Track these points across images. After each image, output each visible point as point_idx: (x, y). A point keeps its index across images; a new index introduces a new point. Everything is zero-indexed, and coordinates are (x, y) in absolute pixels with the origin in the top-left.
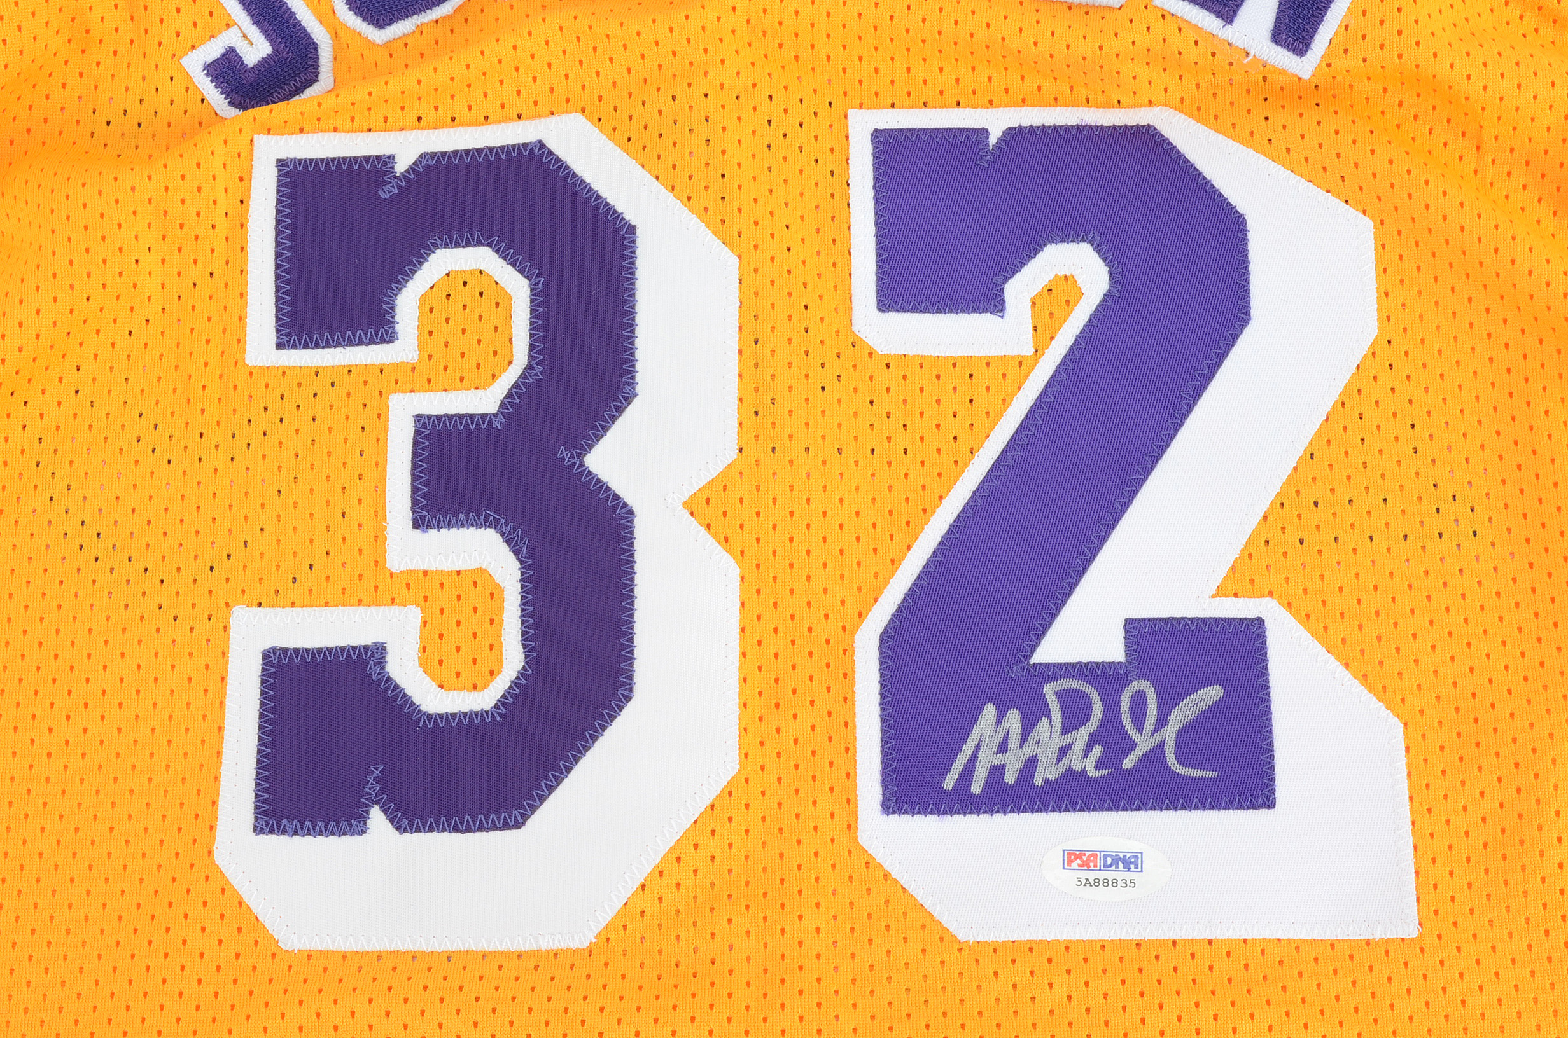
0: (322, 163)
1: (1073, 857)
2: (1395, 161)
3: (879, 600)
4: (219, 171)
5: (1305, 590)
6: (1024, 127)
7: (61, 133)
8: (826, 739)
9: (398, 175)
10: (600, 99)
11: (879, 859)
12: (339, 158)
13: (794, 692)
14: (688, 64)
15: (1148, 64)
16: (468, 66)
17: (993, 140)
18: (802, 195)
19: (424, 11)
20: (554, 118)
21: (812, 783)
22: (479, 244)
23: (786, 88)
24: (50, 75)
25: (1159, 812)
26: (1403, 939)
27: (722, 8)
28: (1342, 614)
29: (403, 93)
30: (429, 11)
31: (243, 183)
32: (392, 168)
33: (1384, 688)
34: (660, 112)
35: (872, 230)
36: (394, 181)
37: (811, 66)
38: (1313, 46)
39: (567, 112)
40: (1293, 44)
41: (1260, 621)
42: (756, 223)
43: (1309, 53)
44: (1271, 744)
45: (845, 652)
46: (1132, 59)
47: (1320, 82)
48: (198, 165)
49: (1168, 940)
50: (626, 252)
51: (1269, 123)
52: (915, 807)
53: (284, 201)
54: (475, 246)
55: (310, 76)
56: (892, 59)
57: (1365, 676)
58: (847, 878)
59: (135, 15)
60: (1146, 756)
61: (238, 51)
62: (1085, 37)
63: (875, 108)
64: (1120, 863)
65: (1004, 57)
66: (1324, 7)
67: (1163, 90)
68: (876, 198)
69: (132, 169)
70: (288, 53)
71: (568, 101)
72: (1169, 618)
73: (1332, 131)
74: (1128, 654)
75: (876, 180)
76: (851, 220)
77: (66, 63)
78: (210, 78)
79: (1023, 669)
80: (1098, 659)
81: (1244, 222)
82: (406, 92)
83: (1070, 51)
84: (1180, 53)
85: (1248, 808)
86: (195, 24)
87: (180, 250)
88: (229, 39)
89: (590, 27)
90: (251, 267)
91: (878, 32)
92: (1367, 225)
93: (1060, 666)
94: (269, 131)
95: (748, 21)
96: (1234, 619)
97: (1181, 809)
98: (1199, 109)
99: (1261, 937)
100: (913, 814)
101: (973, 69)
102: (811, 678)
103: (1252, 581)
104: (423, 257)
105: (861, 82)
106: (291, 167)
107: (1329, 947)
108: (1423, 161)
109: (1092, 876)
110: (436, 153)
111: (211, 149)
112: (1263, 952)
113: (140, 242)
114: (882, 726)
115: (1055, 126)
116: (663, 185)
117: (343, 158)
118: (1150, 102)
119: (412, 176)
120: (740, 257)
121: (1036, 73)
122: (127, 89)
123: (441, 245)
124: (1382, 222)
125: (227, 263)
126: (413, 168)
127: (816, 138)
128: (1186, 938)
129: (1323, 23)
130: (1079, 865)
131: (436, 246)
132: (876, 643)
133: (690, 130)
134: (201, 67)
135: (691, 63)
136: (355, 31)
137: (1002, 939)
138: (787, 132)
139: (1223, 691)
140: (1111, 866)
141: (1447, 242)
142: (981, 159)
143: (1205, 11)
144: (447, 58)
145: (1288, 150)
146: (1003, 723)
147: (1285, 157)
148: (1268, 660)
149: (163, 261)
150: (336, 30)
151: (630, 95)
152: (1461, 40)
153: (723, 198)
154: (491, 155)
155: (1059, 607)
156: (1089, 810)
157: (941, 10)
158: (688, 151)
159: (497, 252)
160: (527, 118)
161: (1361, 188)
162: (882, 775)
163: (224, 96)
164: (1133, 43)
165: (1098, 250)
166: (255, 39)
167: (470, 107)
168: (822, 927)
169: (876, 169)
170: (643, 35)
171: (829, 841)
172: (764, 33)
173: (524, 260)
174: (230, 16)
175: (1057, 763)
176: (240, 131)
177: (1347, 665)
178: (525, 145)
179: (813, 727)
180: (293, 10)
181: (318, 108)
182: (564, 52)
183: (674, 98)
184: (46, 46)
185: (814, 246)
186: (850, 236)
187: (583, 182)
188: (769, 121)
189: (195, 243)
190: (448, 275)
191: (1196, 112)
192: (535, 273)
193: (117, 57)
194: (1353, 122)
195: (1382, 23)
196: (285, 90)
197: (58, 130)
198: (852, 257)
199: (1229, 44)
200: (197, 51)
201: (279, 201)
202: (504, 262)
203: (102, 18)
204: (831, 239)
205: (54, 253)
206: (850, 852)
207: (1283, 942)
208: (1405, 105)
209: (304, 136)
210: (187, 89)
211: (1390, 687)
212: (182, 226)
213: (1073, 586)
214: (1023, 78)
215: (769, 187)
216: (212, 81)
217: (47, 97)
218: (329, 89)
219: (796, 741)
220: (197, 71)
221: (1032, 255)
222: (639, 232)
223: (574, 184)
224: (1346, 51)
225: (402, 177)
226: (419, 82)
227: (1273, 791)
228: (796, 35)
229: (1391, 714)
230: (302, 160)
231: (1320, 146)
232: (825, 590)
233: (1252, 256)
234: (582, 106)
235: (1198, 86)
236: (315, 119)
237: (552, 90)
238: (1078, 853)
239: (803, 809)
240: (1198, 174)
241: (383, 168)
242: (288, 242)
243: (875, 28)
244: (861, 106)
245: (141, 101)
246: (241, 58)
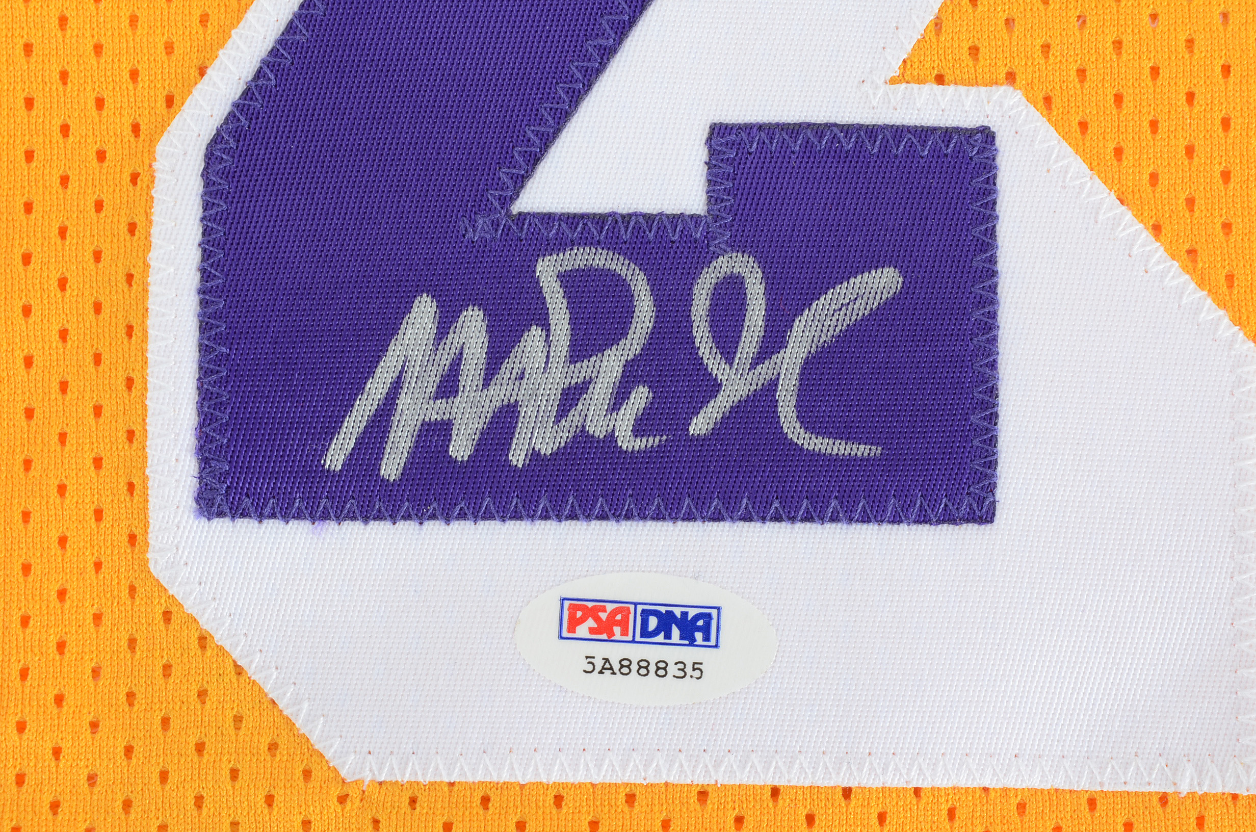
1: (579, 614)
3: (209, 71)
5: (1082, 73)
8: (89, 359)
11: (190, 606)
13: (27, 259)
21: (59, 448)
25: (759, 524)
26: (1235, 797)
28: (1154, 125)
33: (1230, 278)
41: (986, 136)
44: (993, 392)
45: (134, 178)
49: (762, 788)
52: (265, 505)
57: (1192, 252)
58: (124, 643)
60: (738, 410)
64: (674, 627)
72: (800, 125)
74: (713, 198)
79: (496, 224)
80: (650, 206)
85: (939, 522)
93: (572, 219)
96: (933, 130)
97: (804, 520)
99: (950, 785)
100: (261, 517)
102: (63, 232)
103: (974, 51)
107: (1085, 806)
109: (615, 652)
112: (951, 814)
114: (201, 338)
128: (800, 784)
130: (592, 631)
132: (195, 162)
137: (429, 778)
139: (901, 280)
140: (655, 633)
146: (451, 336)
148: (997, 217)
155: (576, 97)
156: (617, 517)
162: (199, 438)
168: (65, 746)
171: (90, 567)
175: (557, 421)
177: (1157, 229)
179: (64, 335)
206: (132, 589)
207: (993, 794)
211: (1242, 278)
213: (607, 53)
219: (28, 362)
227: (991, 488)
229: (1241, 334)
232: (98, 49)
238: (590, 605)
239: (37, 501)
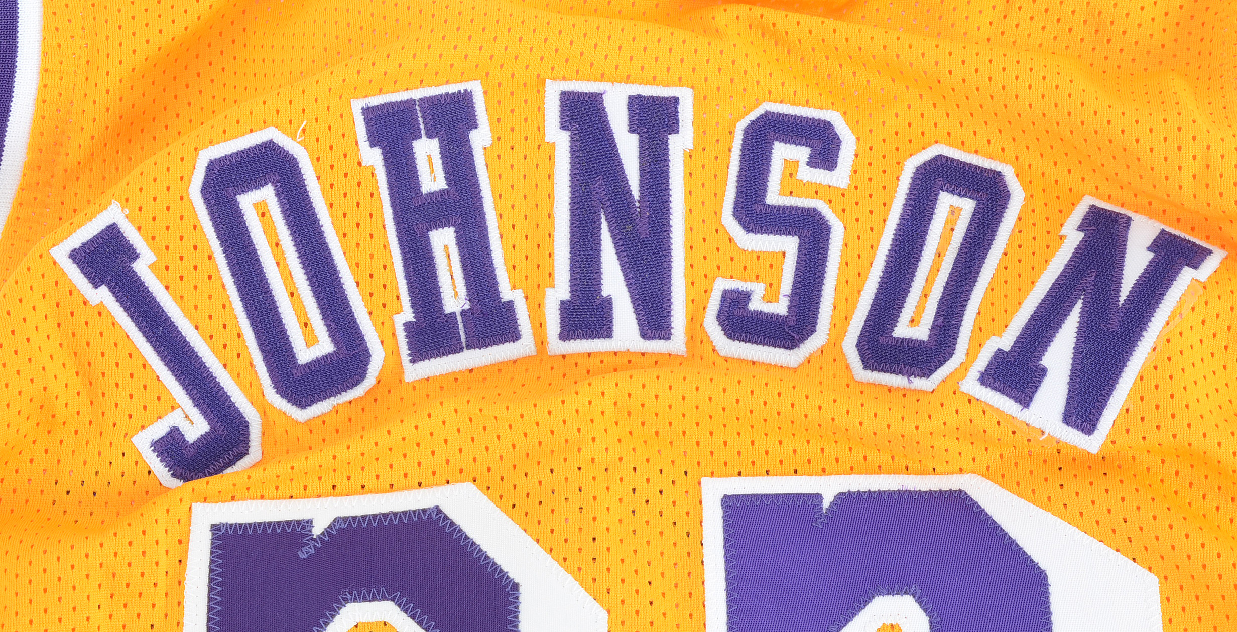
0: (250, 527)
2: (1175, 526)
4: (161, 536)
6: (853, 492)
7: (27, 501)
9: (315, 537)
10: (489, 470)
12: (265, 522)
14: (564, 441)
15: (957, 439)
16: (376, 444)
17: (826, 504)
18: (662, 554)
19: (340, 393)
20: (449, 487)
22: (384, 598)
23: (648, 460)
24: (20, 453)
27: (593, 393)
29: (320, 466)
30: (344, 393)
31: (182, 545)
32: (310, 531)
34: (540, 483)
35: (723, 584)
36: (312, 543)
37: (669, 440)
38: (1099, 426)
39: (461, 482)
40: (1081, 425)
42: (623, 581)
43: (1096, 432)
46: (944, 436)
47: (1107, 454)
48: (144, 532)
50: (511, 608)
51: (1063, 490)
53: (217, 561)
54: (380, 600)
55: (242, 450)
56: (739, 434)
59: (94, 400)
61: (181, 430)
62: (903, 418)
63: (724, 477)
65: (834, 433)
66: (1107, 394)
67: (971, 460)
68: (726, 556)
69: (87, 538)
70: (223, 431)
71: (461, 471)
73: (1119, 498)
75: (726, 541)
76: (705, 576)
77: (34, 442)
78: (157, 453)
81: (1045, 577)
82: (323, 466)
83: (891, 430)
84: (985, 431)
86: (145, 407)
87: (125, 606)
88: (174, 419)
89: (481, 410)
90: (186, 621)
91: (726, 412)
92: (1152, 581)
94: (205, 500)
95: (615, 403)
98: (1003, 476)
101: (808, 442)
104: (335, 611)
105: (712, 453)
106: (223, 531)
108: (1198, 526)
110: (348, 517)
111: (155, 518)
113: (91, 602)
115: (879, 492)
116: (543, 548)
117: (268, 523)
118: (961, 470)
119: (327, 538)
120: (609, 611)
121: (861, 445)
122: (85, 463)
123: (351, 600)
124: (1166, 578)
125: (166, 616)
126: (328, 531)
127: (674, 503)
129: (1107, 407)
131: (347, 601)
133: (566, 499)
134: (149, 444)
135: (567, 441)
136: (280, 410)
138: (648, 499)
141: (1223, 597)
142: (816, 521)
143: (1005, 396)
144: (359, 437)
145: (1081, 514)
147: (1079, 519)
149: (111, 616)
150: (264, 410)
151: (515, 467)
152: (1226, 421)
153: (594, 559)
154: (395, 519)
157: (779, 394)
158: (564, 517)
159: (399, 605)
160: (427, 486)
161: (1146, 548)
163: (168, 469)
164: (945, 424)
165: (920, 601)
166: (196, 419)
167: (377, 477)
169: (726, 531)
170: (525, 418)
172: (629, 414)
173: (423, 614)
174: (175, 400)
176: (181, 500)
178: (424, 511)
180: (228, 394)
181: (247, 480)
182: (459, 430)
183: (552, 471)
184: (17, 431)
185: (673, 600)
186: (704, 591)
187: (474, 544)
188: (634, 490)
189: (138, 599)
190: (356, 626)
191: (1001, 479)
192: (431, 625)
193: (78, 436)
194: (1137, 490)
195: (1157, 407)
196: (220, 463)
197: (24, 498)
198: (706, 609)
199: (1027, 424)
200: (146, 431)
201: (212, 562)
202: (405, 615)
203: (66, 404)
204: (687, 592)
205: (17, 614)
208: (1181, 474)
209: (235, 504)
210: (136, 463)
212: (128, 585)
214: (851, 449)
215: (633, 548)
216: (158, 456)
217: (17, 471)
218: (258, 461)
220: (146, 448)
221: (862, 606)
222: (521, 589)
223: (466, 545)
224: (1127, 431)
225: (318, 539)
226: (334, 457)
228: (657, 415)
230: (232, 524)
231: (1109, 511)
233: (1054, 608)
234: (473, 476)
235: (1001, 456)
236: (245, 489)
237: (448, 462)
240: (1004, 534)
241: (303, 531)
242: (218, 598)
243: (724, 409)
244: (712, 474)
245: (97, 473)
246: (183, 435)
